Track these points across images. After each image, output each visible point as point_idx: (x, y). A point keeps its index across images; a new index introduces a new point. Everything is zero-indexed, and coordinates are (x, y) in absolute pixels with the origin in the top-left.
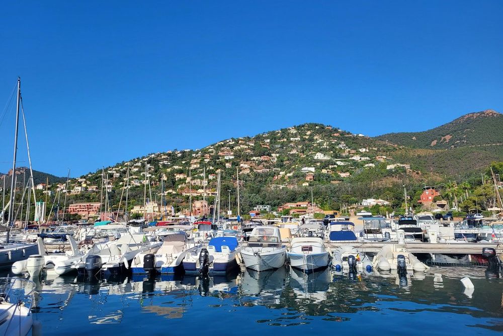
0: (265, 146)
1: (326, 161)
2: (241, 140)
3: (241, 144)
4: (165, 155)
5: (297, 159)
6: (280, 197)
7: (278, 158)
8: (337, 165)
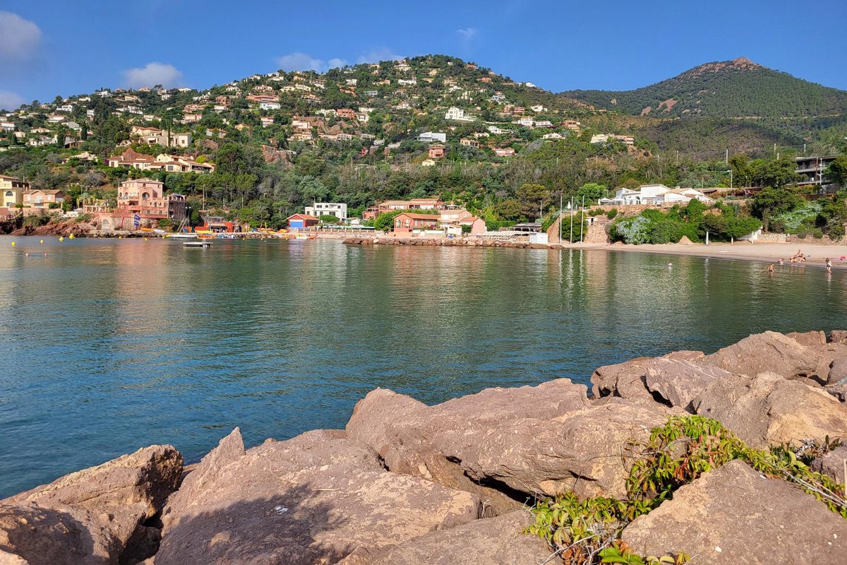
0: (347, 92)
1: (468, 124)
2: (299, 76)
3: (297, 81)
4: (132, 94)
5: (409, 120)
6: (370, 185)
7: (371, 114)
8: (489, 132)
